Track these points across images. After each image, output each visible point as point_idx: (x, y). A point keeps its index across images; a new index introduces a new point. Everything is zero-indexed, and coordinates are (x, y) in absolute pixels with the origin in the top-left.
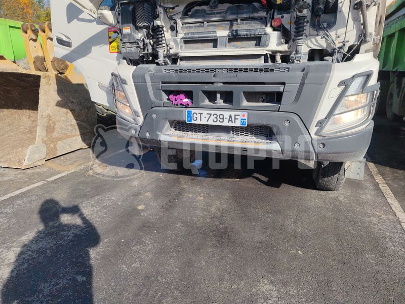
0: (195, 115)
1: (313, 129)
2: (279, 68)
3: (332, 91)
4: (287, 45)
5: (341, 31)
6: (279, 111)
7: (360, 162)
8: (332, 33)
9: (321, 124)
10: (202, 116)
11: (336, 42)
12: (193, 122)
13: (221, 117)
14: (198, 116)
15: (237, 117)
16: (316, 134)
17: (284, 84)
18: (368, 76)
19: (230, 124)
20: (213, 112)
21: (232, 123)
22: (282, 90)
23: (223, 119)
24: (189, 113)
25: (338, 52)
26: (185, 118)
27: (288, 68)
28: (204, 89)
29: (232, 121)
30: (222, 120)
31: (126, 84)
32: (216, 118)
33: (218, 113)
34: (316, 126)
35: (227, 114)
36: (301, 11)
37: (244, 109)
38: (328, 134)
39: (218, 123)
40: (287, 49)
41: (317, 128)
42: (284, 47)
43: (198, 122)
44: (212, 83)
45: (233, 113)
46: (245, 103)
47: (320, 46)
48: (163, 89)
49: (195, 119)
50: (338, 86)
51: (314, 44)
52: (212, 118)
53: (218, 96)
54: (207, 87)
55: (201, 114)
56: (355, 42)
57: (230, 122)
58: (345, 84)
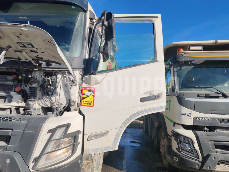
1: (31, 165)
2: (15, 118)
3: (43, 137)
4: (25, 103)
6: (6, 150)
8: (53, 98)
9: (37, 160)
11: (55, 104)
16: (33, 169)
18: (68, 126)
22: (10, 134)
25: (57, 110)
27: (21, 119)
34: (32, 162)
38: (41, 168)
40: (25, 106)
41: (34, 163)
42: (23, 104)
47: (47, 105)
50: (47, 133)
56: (65, 105)
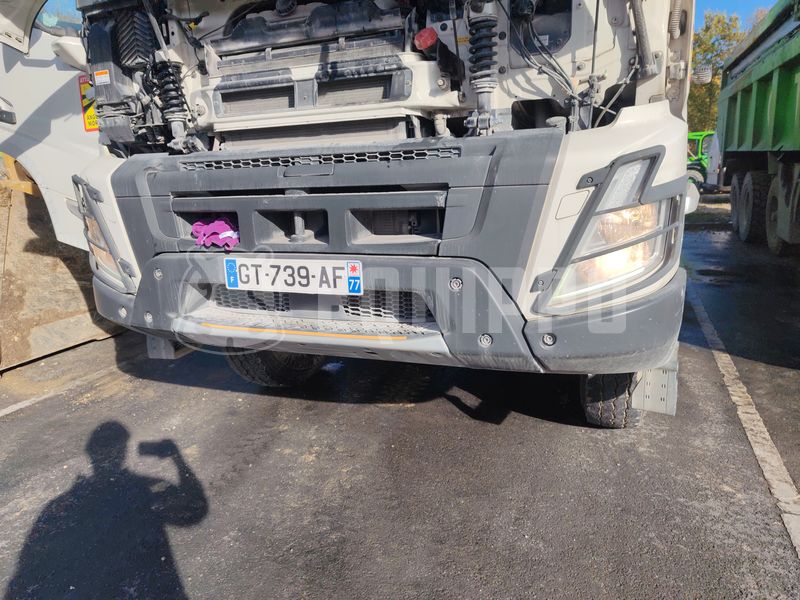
0: (243, 269)
1: (526, 299)
2: (438, 150)
3: (563, 202)
4: (456, 93)
5: (583, 54)
6: (437, 256)
7: (665, 371)
8: (564, 61)
9: (545, 284)
10: (261, 272)
11: (574, 82)
12: (242, 287)
13: (303, 273)
14: (252, 271)
15: (338, 273)
16: (535, 309)
17: (445, 187)
18: (653, 159)
19: (325, 290)
20: (283, 263)
21: (329, 286)
22: (441, 203)
23: (307, 277)
24: (231, 265)
25: (581, 104)
26: (224, 278)
27: (458, 149)
28: (262, 208)
29: (327, 282)
30: (304, 281)
31: (100, 201)
32: (292, 275)
33: (296, 263)
34: (532, 291)
35: (315, 265)
36: (478, 9)
37: (357, 252)
38: (564, 309)
39: (297, 289)
40: (458, 104)
41: (535, 294)
42: (451, 99)
43: (252, 287)
44: (282, 191)
45: (329, 264)
46: (365, 237)
47: (539, 91)
48: (176, 210)
49: (245, 279)
50: (578, 188)
51: (523, 89)
52: (283, 275)
53: (299, 221)
54: (267, 202)
55: (257, 267)
56: (619, 80)
57: (325, 285)
58: (597, 182)
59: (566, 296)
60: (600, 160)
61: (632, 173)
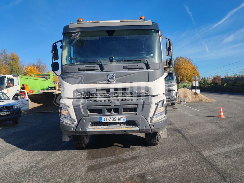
0: (104, 119)
1: (149, 121)
2: (134, 99)
3: (153, 107)
6: (136, 115)
7: (165, 131)
9: (151, 118)
10: (107, 119)
12: (103, 122)
13: (115, 118)
14: (105, 119)
15: (121, 118)
16: (150, 122)
17: (137, 105)
18: (163, 101)
19: (119, 121)
20: (111, 117)
22: (137, 107)
23: (116, 119)
24: (101, 118)
26: (99, 120)
27: (138, 99)
29: (119, 120)
30: (115, 120)
31: (69, 107)
32: (113, 119)
33: (114, 117)
35: (117, 117)
37: (124, 115)
38: (154, 122)
39: (114, 121)
43: (105, 121)
44: (110, 105)
45: (120, 117)
46: (123, 113)
48: (88, 109)
49: (104, 120)
50: (155, 105)
52: (111, 119)
53: (113, 110)
54: (108, 107)
55: (106, 118)
58: (157, 104)
59: (155, 120)
60: (157, 101)
61: (161, 103)
